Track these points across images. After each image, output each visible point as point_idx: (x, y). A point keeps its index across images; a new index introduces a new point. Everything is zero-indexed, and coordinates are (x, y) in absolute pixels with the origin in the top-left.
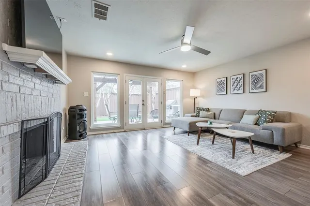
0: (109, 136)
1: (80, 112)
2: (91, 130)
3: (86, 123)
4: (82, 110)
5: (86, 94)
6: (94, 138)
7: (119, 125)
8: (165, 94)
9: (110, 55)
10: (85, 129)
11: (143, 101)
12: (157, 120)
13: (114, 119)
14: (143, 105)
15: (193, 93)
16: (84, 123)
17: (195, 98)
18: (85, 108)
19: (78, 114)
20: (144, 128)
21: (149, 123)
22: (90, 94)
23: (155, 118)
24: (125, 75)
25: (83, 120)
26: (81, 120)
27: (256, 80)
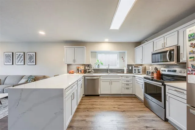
27: (31, 58)
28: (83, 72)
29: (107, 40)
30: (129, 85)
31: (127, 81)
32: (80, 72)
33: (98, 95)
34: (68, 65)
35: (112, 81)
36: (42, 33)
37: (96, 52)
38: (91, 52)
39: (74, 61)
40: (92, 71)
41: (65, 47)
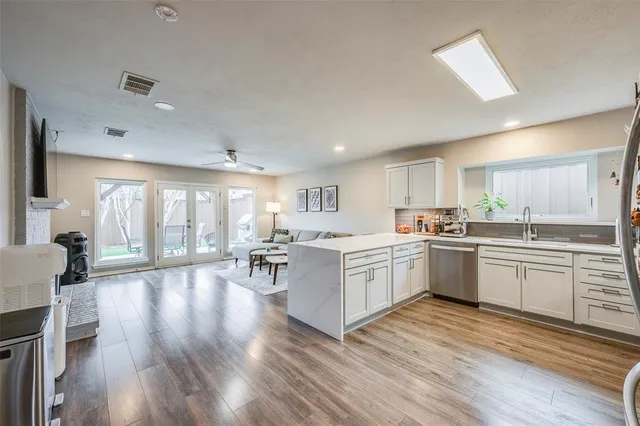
0: (129, 278)
1: (78, 243)
2: (95, 270)
3: (87, 260)
4: (80, 239)
5: (85, 213)
6: (103, 280)
7: (146, 259)
8: (226, 209)
9: (128, 156)
10: (85, 268)
11: (189, 221)
12: (213, 249)
13: (138, 250)
14: (189, 227)
15: (272, 207)
16: (83, 259)
17: (275, 214)
18: (85, 236)
19: (74, 246)
20: (190, 263)
21: (201, 254)
22: (93, 212)
23: (211, 245)
24: (156, 182)
25: (82, 254)
26: (78, 255)
27: (329, 198)
28: (432, 229)
29: (511, 124)
30: (619, 294)
31: (604, 276)
32: (424, 230)
33: (475, 305)
34: (398, 211)
35: (528, 266)
36: (339, 149)
37: (483, 168)
38: (466, 170)
39: (408, 199)
40: (461, 229)
41: (387, 166)
